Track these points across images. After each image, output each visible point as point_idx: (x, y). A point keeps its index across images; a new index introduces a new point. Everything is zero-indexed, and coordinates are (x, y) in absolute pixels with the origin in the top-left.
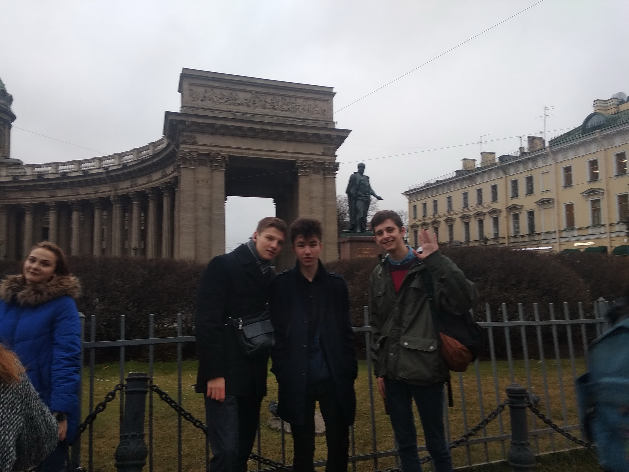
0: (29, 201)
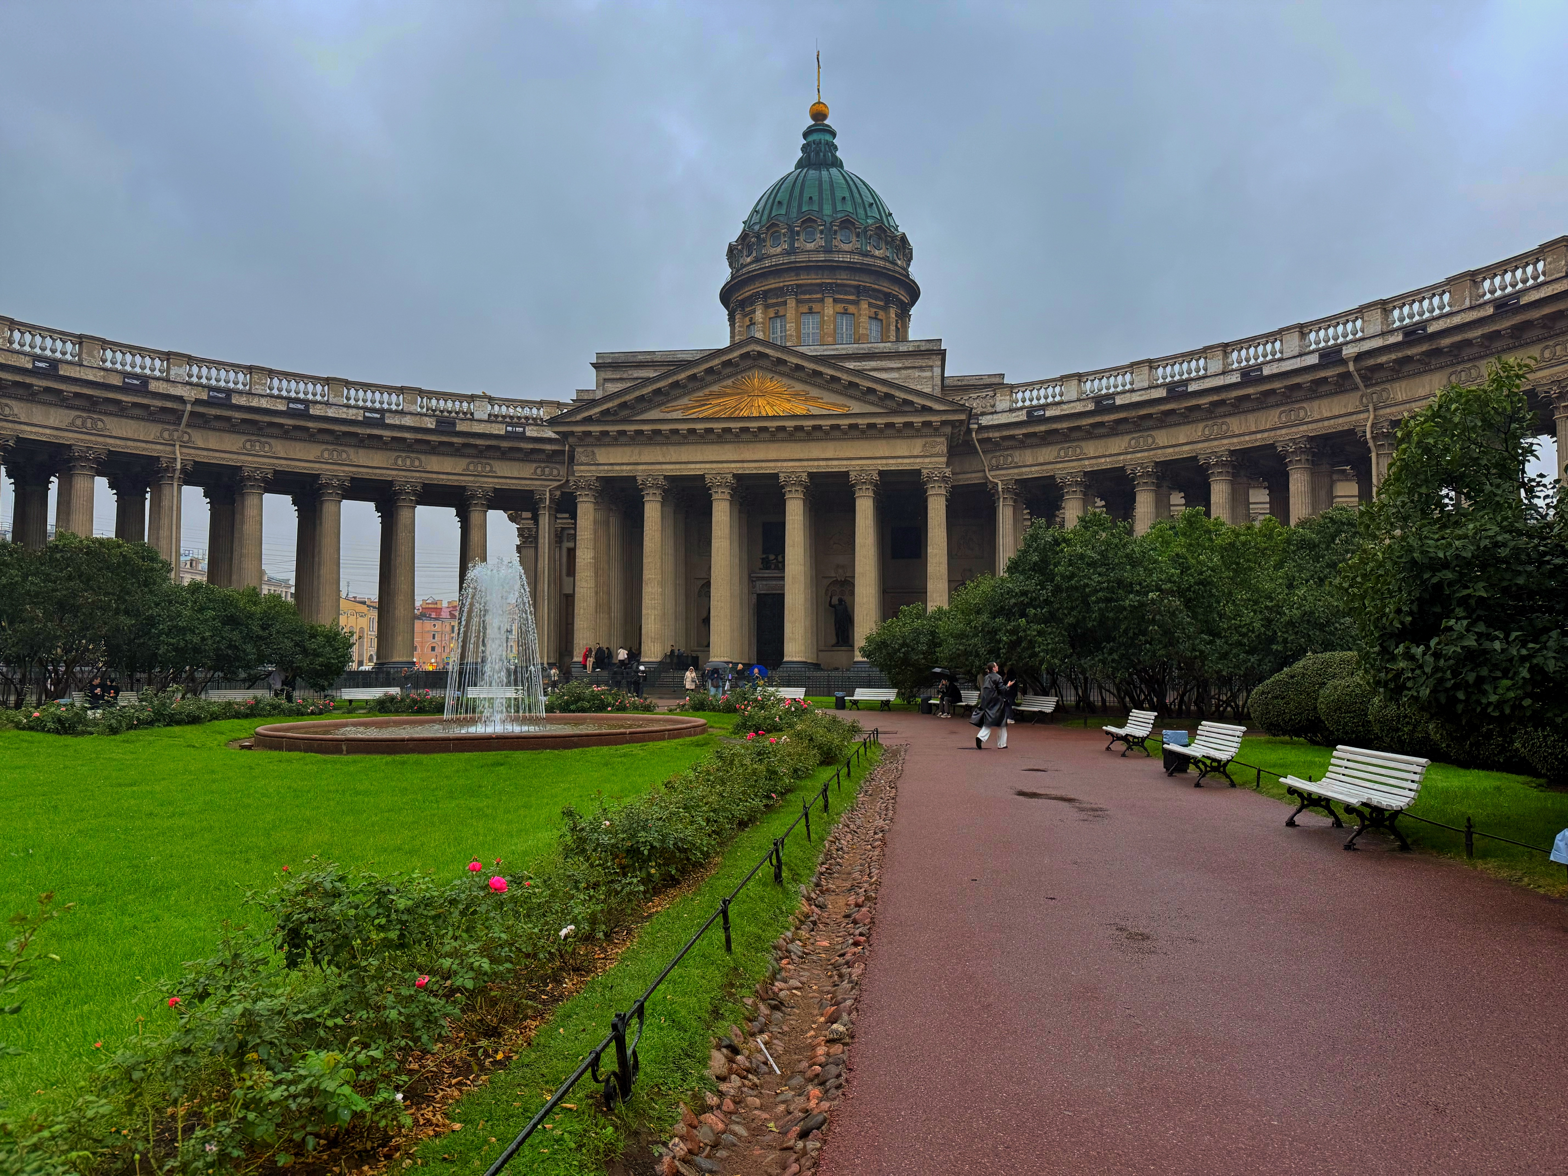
0: (1074, 467)
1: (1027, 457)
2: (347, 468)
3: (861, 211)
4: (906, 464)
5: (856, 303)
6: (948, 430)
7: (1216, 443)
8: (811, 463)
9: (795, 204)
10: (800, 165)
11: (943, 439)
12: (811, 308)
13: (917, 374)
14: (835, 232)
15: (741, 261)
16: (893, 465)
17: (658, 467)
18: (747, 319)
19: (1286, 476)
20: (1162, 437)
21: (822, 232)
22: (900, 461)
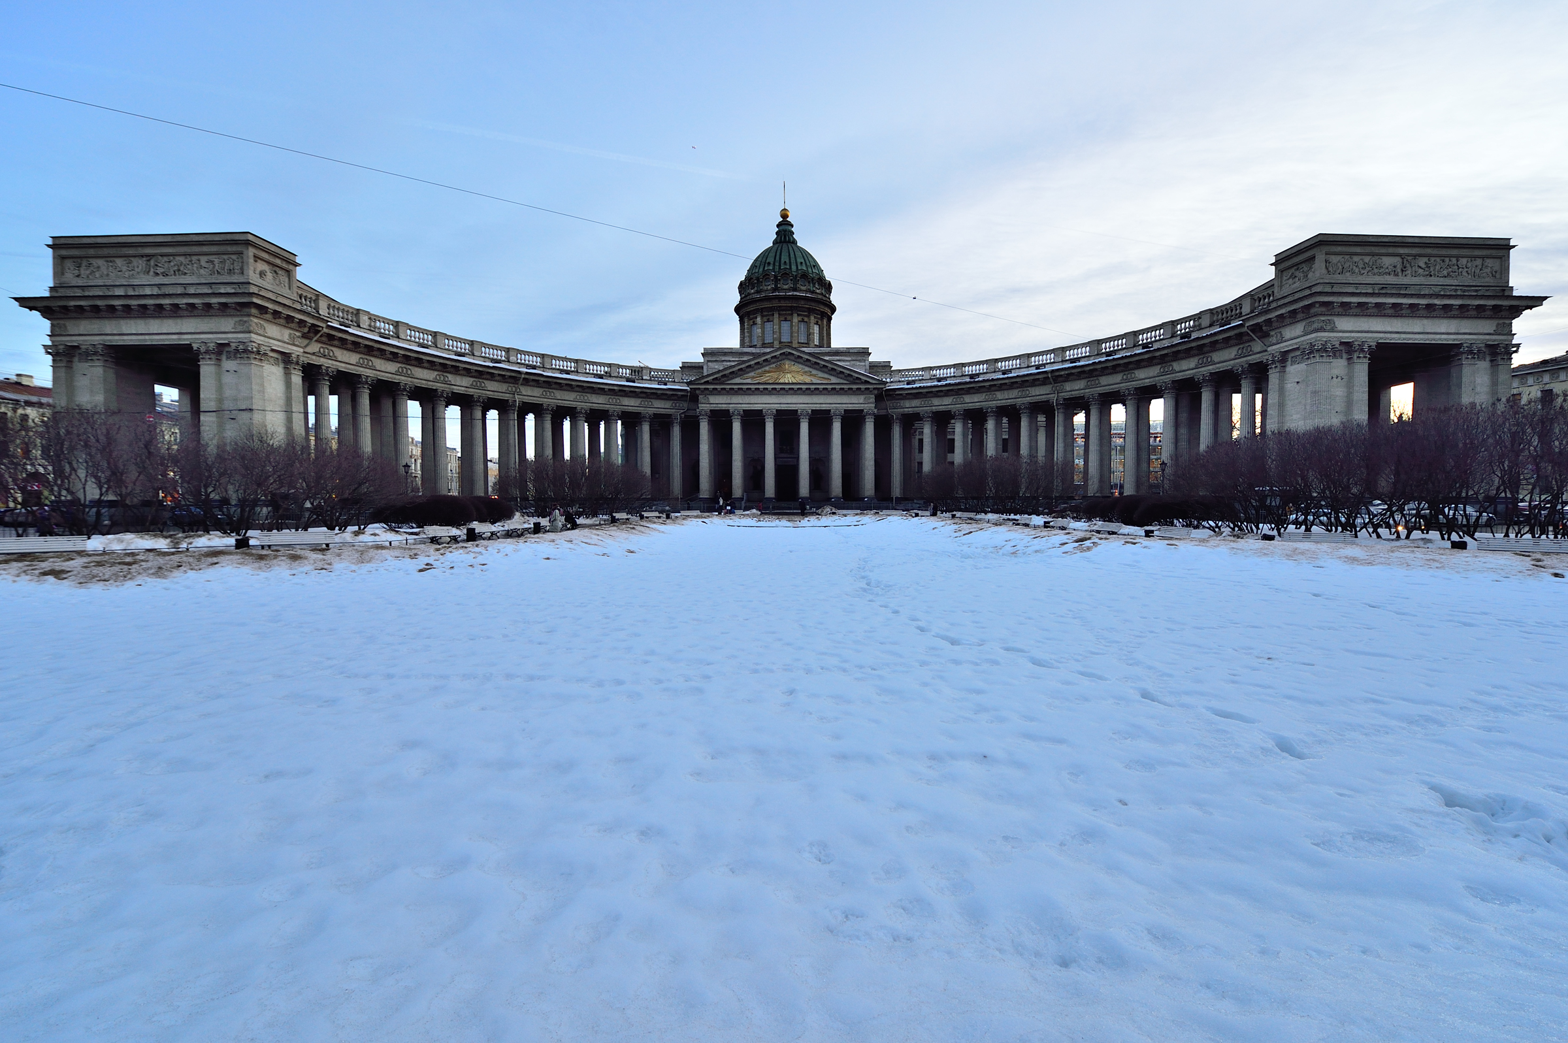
1: (907, 403)
2: (587, 404)
3: (810, 270)
4: (857, 407)
5: (808, 316)
6: (876, 392)
7: (991, 402)
8: (813, 405)
9: (777, 264)
10: (775, 242)
11: (873, 396)
12: (786, 318)
13: (858, 363)
14: (799, 280)
15: (748, 291)
16: (850, 407)
17: (740, 405)
18: (752, 321)
19: (1020, 418)
20: (967, 398)
21: (791, 280)
22: (854, 405)
